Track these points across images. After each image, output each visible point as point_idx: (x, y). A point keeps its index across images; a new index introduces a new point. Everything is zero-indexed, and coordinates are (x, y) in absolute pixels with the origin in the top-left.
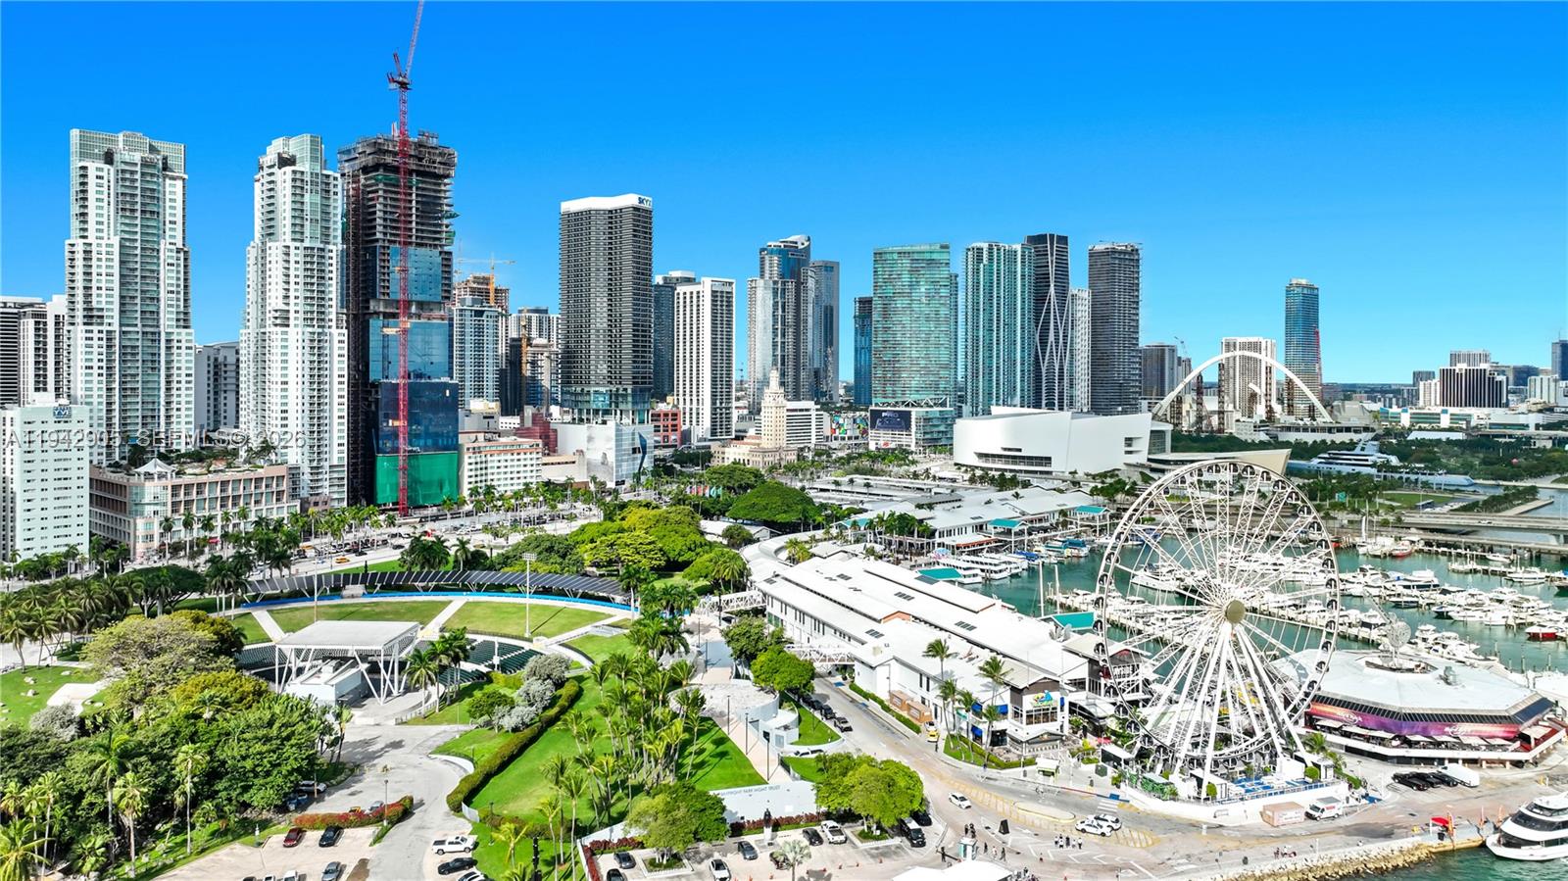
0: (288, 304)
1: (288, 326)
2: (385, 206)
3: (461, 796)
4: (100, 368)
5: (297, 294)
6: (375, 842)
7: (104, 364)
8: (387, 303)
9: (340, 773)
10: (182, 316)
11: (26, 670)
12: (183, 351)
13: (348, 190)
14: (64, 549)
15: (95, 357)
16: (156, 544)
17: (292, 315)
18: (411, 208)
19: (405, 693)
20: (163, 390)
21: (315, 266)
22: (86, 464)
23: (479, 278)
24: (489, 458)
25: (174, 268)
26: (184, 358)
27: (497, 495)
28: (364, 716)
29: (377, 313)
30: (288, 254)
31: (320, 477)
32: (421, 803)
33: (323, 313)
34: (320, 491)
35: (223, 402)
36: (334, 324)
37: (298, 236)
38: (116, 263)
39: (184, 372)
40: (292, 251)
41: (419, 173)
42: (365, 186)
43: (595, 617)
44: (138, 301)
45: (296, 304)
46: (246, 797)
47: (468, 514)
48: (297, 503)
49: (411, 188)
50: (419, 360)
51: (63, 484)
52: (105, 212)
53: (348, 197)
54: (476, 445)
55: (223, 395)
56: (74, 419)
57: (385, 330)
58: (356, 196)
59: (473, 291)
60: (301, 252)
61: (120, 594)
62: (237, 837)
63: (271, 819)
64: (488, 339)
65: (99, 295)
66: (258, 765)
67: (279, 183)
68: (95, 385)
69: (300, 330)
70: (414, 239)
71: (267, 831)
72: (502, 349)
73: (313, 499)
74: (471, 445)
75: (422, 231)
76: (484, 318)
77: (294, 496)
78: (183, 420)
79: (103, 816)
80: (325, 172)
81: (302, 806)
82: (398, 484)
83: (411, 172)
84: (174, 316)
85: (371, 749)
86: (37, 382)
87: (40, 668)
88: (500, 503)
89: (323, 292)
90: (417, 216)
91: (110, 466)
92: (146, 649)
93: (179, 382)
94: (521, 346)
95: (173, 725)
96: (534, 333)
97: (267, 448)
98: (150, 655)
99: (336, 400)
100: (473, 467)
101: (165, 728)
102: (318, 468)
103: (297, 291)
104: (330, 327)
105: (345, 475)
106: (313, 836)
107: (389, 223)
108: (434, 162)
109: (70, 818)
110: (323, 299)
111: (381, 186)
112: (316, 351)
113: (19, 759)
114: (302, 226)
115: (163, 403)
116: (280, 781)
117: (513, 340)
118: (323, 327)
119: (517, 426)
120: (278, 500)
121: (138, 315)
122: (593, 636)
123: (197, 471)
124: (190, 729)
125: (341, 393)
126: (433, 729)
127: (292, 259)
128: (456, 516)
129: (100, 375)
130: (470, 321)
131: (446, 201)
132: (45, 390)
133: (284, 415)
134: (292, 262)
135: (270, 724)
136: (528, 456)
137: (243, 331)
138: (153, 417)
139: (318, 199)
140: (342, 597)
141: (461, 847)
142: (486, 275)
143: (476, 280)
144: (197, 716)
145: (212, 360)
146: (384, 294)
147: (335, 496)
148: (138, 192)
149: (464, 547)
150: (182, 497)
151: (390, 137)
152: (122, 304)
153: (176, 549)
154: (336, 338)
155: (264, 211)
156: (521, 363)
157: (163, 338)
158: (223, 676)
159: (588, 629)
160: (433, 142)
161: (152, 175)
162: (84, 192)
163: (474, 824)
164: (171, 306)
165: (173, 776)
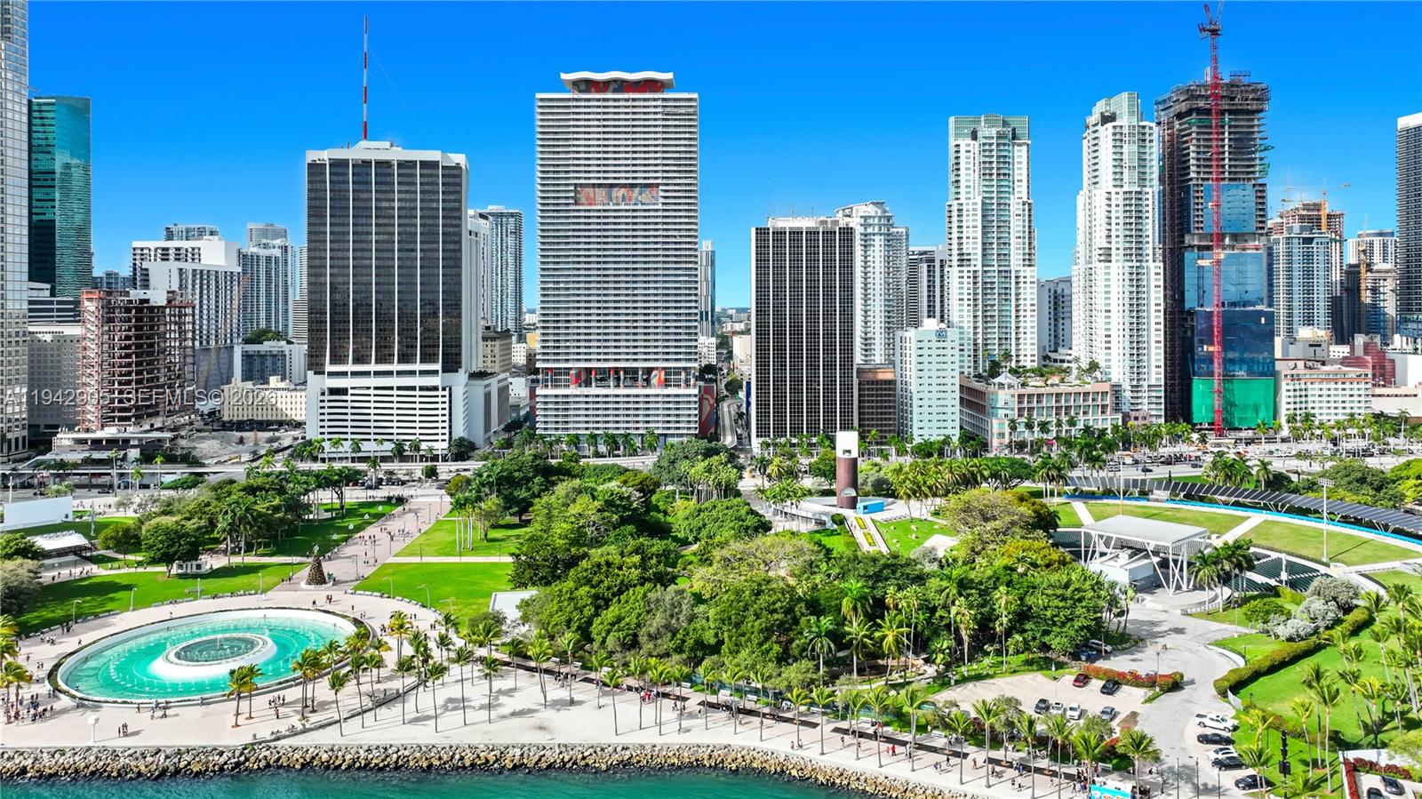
0: (1110, 243)
1: (1110, 261)
2: (1198, 147)
3: (1227, 684)
4: (969, 300)
5: (1118, 233)
6: (1146, 702)
7: (971, 297)
8: (1201, 237)
9: (1125, 641)
10: (1027, 257)
11: (912, 520)
12: (1028, 285)
13: (1164, 137)
14: (943, 438)
15: (966, 291)
16: (1007, 441)
17: (1114, 252)
18: (1223, 146)
19: (1194, 590)
20: (1013, 317)
21: (1133, 208)
22: (956, 374)
23: (1309, 205)
24: (1309, 386)
25: (1021, 218)
26: (1029, 291)
27: (1317, 423)
28: (1154, 601)
29: (1192, 247)
30: (1109, 199)
31: (1140, 394)
32: (1192, 682)
33: (1141, 249)
34: (1139, 407)
35: (1061, 327)
36: (1150, 258)
37: (1118, 183)
38: (979, 217)
39: (1028, 302)
40: (1113, 196)
41: (1231, 112)
42: (1180, 131)
43: (1406, 554)
44: (995, 246)
45: (1117, 242)
46: (1046, 639)
47: (1283, 440)
48: (1120, 416)
49: (1223, 127)
50: (1233, 289)
51: (942, 388)
52: (971, 178)
53: (1164, 142)
54: (1294, 372)
55: (1061, 321)
56: (949, 339)
57: (1199, 262)
58: (1171, 141)
59: (1302, 218)
60: (1121, 196)
61: (972, 473)
62: (1041, 669)
63: (1066, 663)
64: (1318, 266)
65: (967, 243)
66: (1056, 616)
67: (1102, 139)
68: (965, 313)
69: (1120, 264)
70: (1227, 175)
71: (1061, 671)
72: (1336, 276)
73: (1133, 414)
74: (1289, 372)
75: (1236, 166)
76: (1314, 245)
77: (1117, 409)
78: (1029, 341)
79: (948, 626)
80: (1142, 124)
81: (1091, 659)
82: (1213, 406)
83: (1223, 112)
84: (1021, 257)
85: (1156, 629)
86: (929, 311)
87: (921, 520)
88: (1318, 432)
89: (1141, 230)
90: (1230, 153)
91: (975, 376)
92: (983, 515)
93: (1025, 311)
94: (1359, 273)
95: (995, 572)
96: (1377, 258)
97: (1094, 366)
98: (986, 519)
99: (1153, 327)
100: (1292, 393)
101: (989, 573)
102: (1137, 386)
103: (1118, 231)
104: (1147, 261)
105: (1162, 394)
106: (1097, 684)
107: (1202, 163)
108: (1246, 100)
109: (928, 623)
110: (1141, 236)
111: (1194, 129)
112: (1134, 283)
113: (898, 575)
114: (1122, 173)
115: (1013, 327)
116: (1072, 633)
117: (1350, 266)
118: (1141, 261)
119: (1346, 354)
120: (1103, 412)
121: (995, 257)
122: (1401, 573)
123: (1038, 384)
124: (1007, 576)
125: (1158, 320)
126: (1214, 626)
127: (1113, 203)
128: (1270, 440)
129: (969, 305)
130: (1297, 249)
131: (1260, 135)
132: (934, 317)
133: (1108, 339)
134: (1113, 206)
135: (1067, 586)
136: (1355, 386)
137: (1074, 267)
138: (1006, 339)
139: (1135, 148)
140: (1148, 500)
141: (1222, 725)
142: (1317, 201)
143: (1306, 207)
144: (1013, 570)
145: (1052, 292)
146: (1198, 228)
147: (1154, 413)
148: (994, 159)
149: (1265, 468)
150: (1025, 405)
151: (1203, 82)
152: (984, 249)
153: (1021, 446)
154: (1153, 271)
155: (1090, 163)
156: (1359, 289)
157: (1013, 275)
158: (1036, 545)
159: (1397, 564)
160: (1245, 80)
161: (1005, 145)
162: (958, 164)
163: (1238, 710)
164: (1019, 249)
165: (994, 610)
